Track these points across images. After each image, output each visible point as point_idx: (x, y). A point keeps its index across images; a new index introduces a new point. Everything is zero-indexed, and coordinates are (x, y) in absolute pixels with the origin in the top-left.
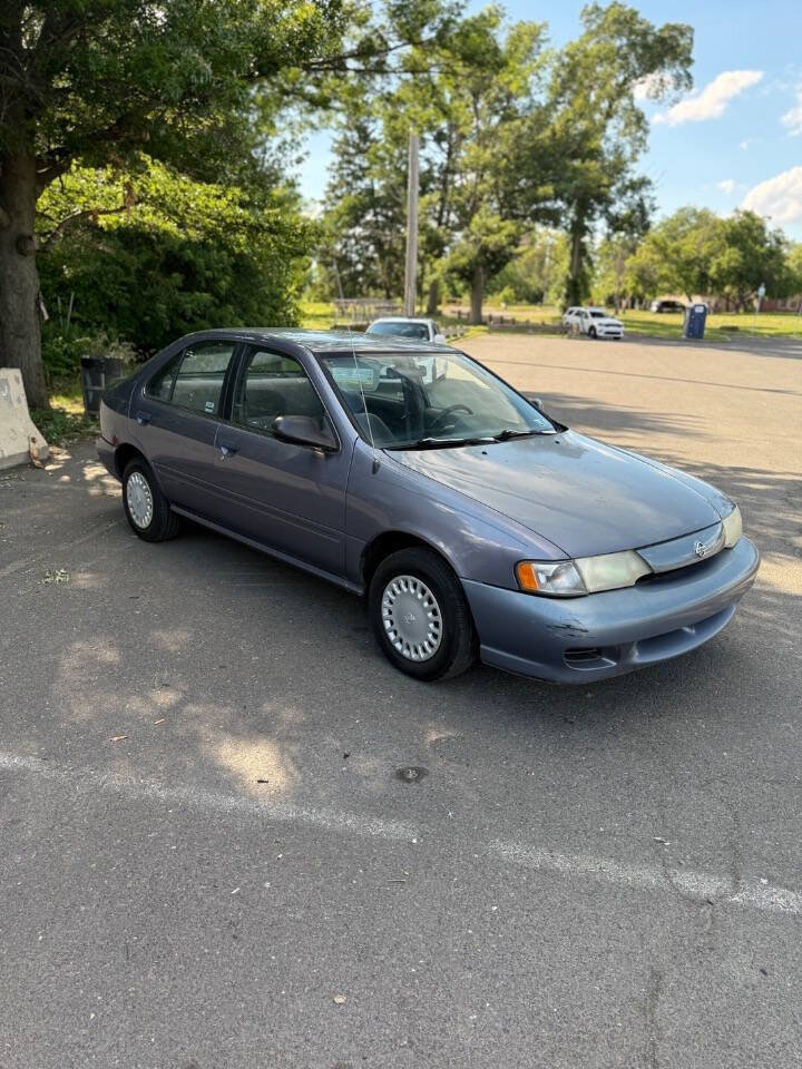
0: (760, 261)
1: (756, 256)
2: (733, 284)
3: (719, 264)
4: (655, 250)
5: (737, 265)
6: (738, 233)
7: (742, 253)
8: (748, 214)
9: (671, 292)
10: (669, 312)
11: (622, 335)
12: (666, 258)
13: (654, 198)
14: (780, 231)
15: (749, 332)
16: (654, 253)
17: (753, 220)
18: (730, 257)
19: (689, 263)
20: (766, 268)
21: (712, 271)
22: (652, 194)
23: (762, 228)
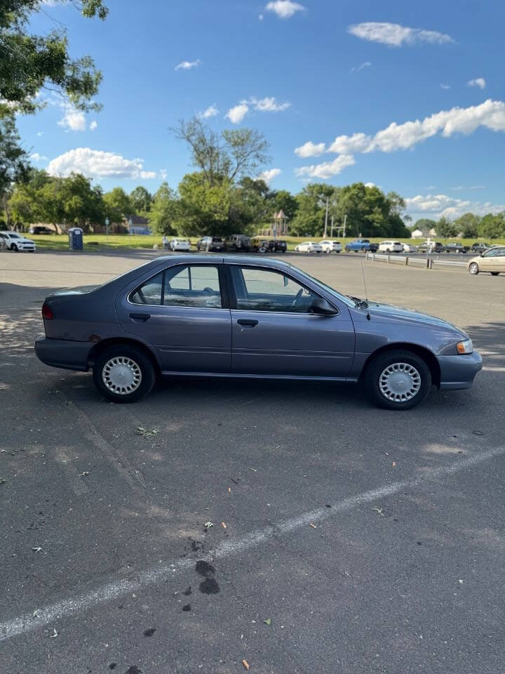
0: (93, 204)
1: (90, 201)
2: (79, 217)
3: (70, 205)
4: (26, 194)
5: (80, 206)
6: (76, 187)
7: (82, 199)
8: (80, 176)
9: (43, 221)
10: (43, 234)
11: (35, 249)
12: (35, 200)
13: (29, 162)
14: (99, 187)
15: (106, 246)
16: (27, 196)
17: (83, 180)
18: (75, 201)
19: (50, 203)
20: (97, 208)
21: (67, 209)
22: (28, 160)
23: (88, 185)
